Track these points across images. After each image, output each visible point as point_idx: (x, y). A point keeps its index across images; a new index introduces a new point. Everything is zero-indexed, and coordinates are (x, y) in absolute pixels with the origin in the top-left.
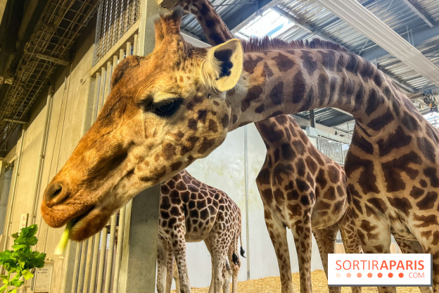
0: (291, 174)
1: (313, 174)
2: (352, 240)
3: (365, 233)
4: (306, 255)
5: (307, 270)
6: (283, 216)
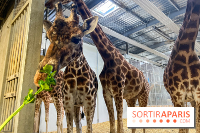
1: (125, 73)
2: (143, 103)
3: (177, 97)
4: (120, 110)
5: (121, 117)
6: (111, 92)
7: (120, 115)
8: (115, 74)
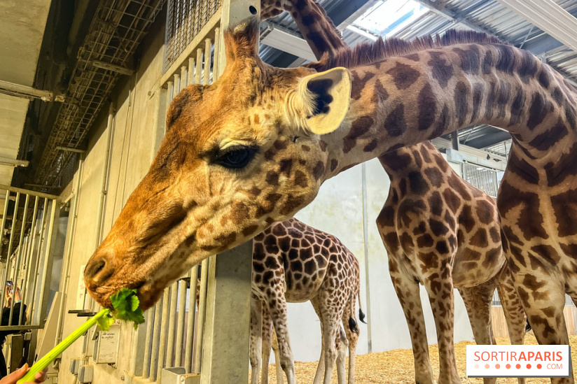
0: (422, 213)
1: (455, 212)
2: (514, 300)
3: (529, 291)
4: (446, 321)
5: (448, 339)
6: (414, 268)
7: (446, 334)
8: (427, 215)
